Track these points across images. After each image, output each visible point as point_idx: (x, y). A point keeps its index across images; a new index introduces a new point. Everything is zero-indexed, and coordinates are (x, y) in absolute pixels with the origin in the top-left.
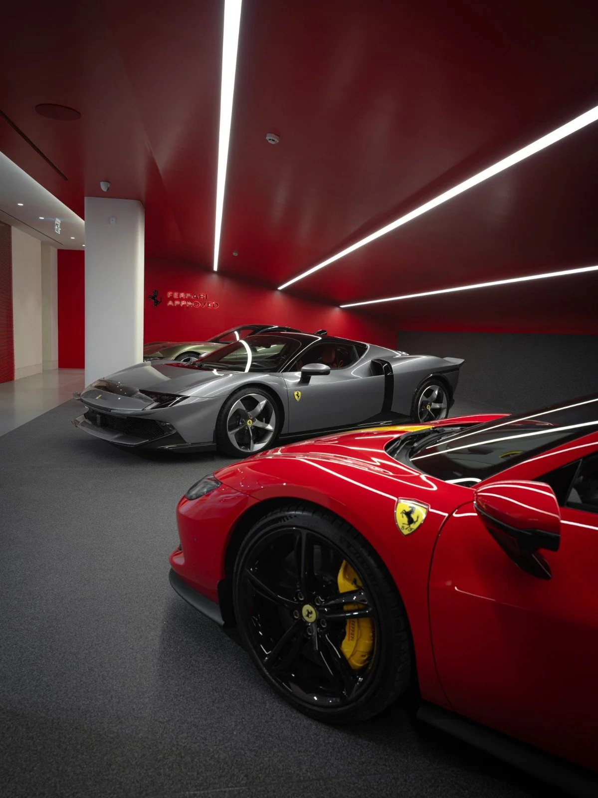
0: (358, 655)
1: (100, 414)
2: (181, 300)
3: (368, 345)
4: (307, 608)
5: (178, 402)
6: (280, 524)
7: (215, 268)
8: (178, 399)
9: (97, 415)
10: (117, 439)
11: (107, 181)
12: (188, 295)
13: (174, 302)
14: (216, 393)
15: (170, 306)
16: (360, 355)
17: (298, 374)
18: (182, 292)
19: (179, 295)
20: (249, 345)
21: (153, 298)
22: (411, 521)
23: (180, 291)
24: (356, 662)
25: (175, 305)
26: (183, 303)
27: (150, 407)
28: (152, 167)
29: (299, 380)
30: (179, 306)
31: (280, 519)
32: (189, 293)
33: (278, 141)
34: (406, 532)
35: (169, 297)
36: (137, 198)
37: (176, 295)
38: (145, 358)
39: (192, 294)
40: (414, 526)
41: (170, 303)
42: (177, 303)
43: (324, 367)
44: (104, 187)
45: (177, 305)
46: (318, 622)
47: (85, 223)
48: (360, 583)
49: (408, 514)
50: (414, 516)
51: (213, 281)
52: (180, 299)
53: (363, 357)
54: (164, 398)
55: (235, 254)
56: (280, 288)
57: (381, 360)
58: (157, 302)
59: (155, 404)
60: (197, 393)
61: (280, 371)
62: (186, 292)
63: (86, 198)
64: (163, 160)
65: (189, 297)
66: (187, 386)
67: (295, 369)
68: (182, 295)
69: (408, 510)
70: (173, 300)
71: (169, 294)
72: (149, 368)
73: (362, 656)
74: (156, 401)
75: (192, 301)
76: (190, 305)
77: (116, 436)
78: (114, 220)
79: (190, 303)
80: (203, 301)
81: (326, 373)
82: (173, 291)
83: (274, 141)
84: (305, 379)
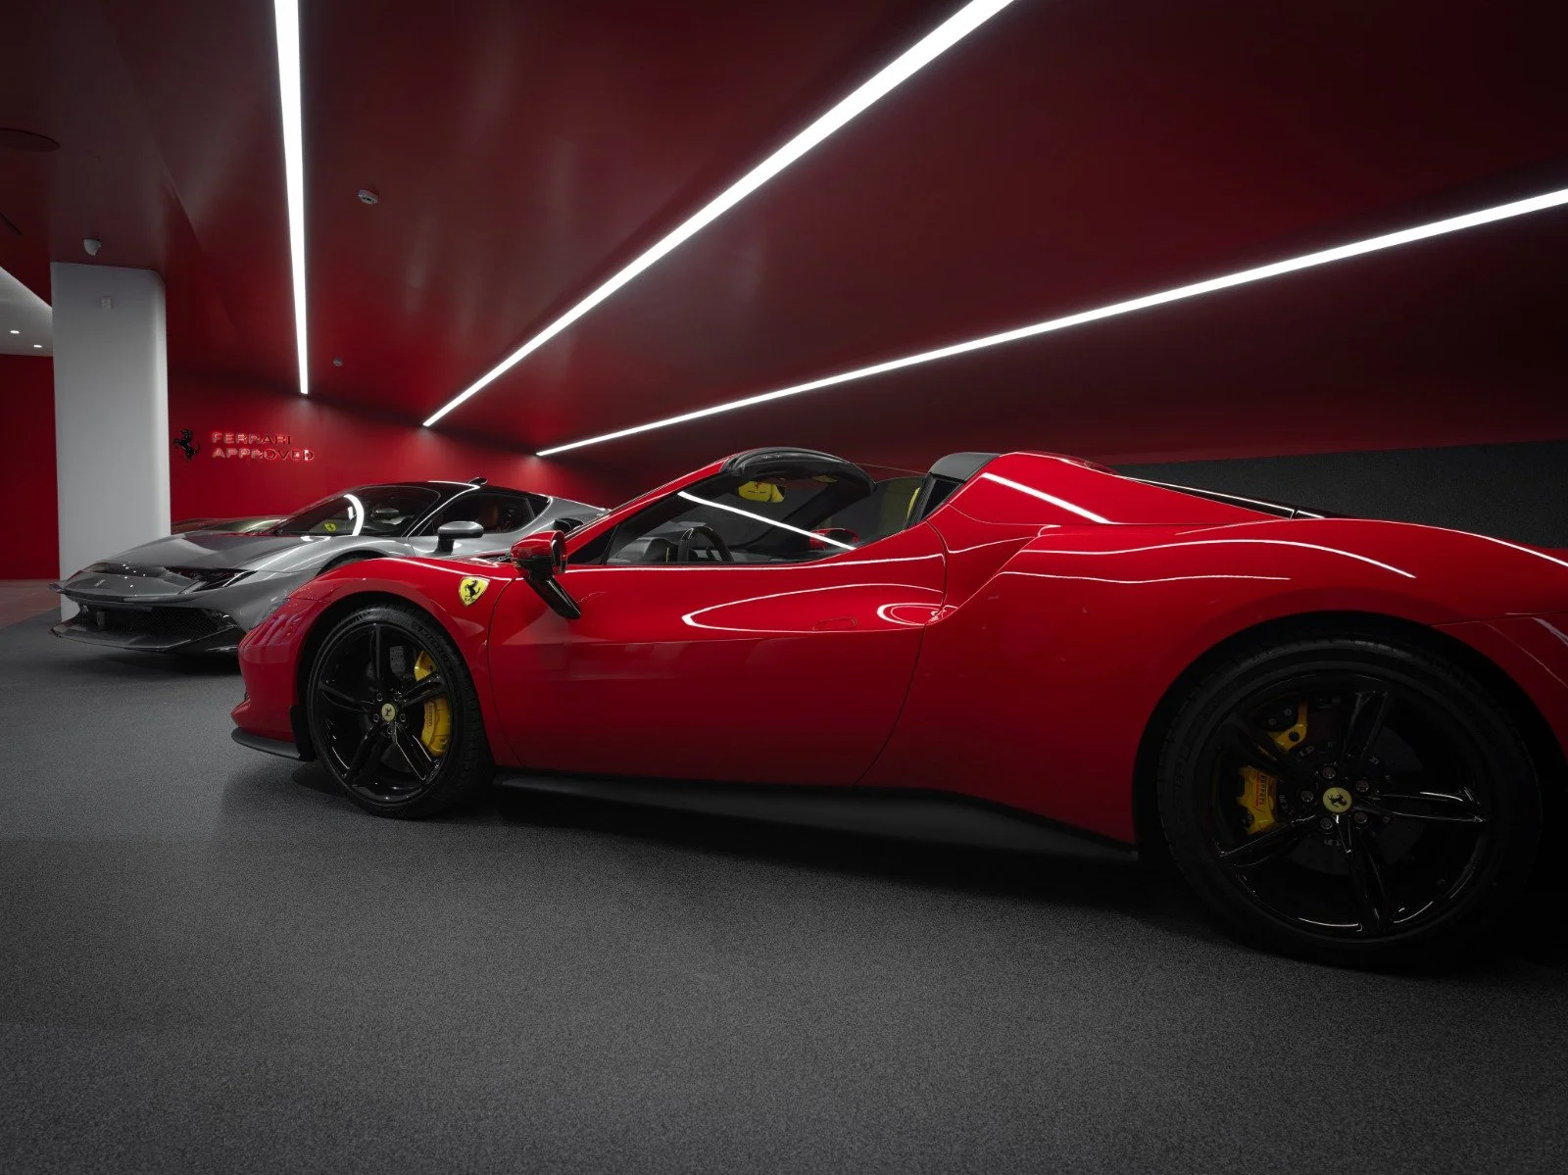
0: (437, 739)
1: (103, 609)
2: (239, 446)
3: (551, 499)
4: (388, 706)
5: (237, 580)
6: (354, 624)
7: (304, 389)
8: (238, 575)
9: (98, 613)
10: (132, 644)
11: (94, 237)
12: (253, 437)
13: (225, 452)
14: (303, 566)
15: (219, 458)
16: (537, 514)
17: (435, 539)
18: (241, 433)
19: (234, 438)
20: (360, 499)
21: (184, 443)
22: (473, 593)
23: (236, 431)
24: (436, 749)
25: (228, 456)
26: (244, 452)
27: (191, 590)
28: (178, 219)
29: (436, 547)
30: (235, 458)
31: (353, 620)
32: (254, 433)
33: (376, 202)
34: (468, 603)
35: (215, 441)
36: (153, 267)
37: (228, 438)
38: (173, 532)
39: (262, 436)
40: (475, 597)
41: (218, 452)
42: (231, 452)
43: (475, 526)
44: (90, 247)
45: (232, 456)
46: (397, 718)
47: (54, 310)
48: (435, 669)
49: (471, 588)
50: (476, 589)
51: (302, 413)
52: (237, 446)
53: (541, 515)
54: (215, 577)
55: (337, 363)
56: (428, 423)
57: (571, 520)
58: (190, 452)
59: (200, 585)
60: (265, 568)
61: (409, 532)
62: (247, 433)
63: (54, 266)
64: (196, 206)
65: (255, 442)
66: (247, 560)
67: (429, 532)
68: (241, 437)
69: (471, 584)
70: (224, 447)
71: (216, 436)
72: (181, 542)
73: (443, 740)
74: (201, 580)
75: (262, 448)
76: (257, 456)
77: (133, 640)
78: (109, 301)
79: (256, 452)
80: (281, 447)
81: (476, 535)
82: (224, 430)
83: (370, 200)
84: (445, 545)
